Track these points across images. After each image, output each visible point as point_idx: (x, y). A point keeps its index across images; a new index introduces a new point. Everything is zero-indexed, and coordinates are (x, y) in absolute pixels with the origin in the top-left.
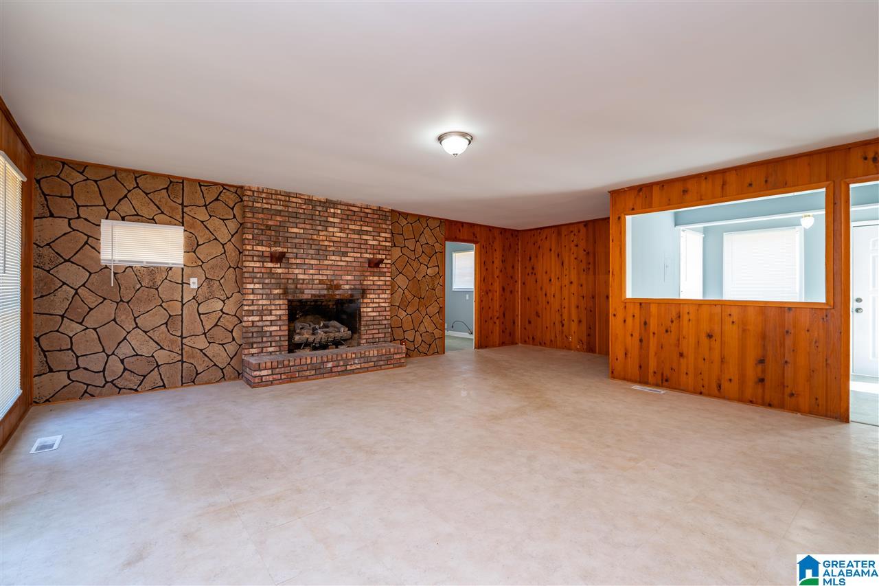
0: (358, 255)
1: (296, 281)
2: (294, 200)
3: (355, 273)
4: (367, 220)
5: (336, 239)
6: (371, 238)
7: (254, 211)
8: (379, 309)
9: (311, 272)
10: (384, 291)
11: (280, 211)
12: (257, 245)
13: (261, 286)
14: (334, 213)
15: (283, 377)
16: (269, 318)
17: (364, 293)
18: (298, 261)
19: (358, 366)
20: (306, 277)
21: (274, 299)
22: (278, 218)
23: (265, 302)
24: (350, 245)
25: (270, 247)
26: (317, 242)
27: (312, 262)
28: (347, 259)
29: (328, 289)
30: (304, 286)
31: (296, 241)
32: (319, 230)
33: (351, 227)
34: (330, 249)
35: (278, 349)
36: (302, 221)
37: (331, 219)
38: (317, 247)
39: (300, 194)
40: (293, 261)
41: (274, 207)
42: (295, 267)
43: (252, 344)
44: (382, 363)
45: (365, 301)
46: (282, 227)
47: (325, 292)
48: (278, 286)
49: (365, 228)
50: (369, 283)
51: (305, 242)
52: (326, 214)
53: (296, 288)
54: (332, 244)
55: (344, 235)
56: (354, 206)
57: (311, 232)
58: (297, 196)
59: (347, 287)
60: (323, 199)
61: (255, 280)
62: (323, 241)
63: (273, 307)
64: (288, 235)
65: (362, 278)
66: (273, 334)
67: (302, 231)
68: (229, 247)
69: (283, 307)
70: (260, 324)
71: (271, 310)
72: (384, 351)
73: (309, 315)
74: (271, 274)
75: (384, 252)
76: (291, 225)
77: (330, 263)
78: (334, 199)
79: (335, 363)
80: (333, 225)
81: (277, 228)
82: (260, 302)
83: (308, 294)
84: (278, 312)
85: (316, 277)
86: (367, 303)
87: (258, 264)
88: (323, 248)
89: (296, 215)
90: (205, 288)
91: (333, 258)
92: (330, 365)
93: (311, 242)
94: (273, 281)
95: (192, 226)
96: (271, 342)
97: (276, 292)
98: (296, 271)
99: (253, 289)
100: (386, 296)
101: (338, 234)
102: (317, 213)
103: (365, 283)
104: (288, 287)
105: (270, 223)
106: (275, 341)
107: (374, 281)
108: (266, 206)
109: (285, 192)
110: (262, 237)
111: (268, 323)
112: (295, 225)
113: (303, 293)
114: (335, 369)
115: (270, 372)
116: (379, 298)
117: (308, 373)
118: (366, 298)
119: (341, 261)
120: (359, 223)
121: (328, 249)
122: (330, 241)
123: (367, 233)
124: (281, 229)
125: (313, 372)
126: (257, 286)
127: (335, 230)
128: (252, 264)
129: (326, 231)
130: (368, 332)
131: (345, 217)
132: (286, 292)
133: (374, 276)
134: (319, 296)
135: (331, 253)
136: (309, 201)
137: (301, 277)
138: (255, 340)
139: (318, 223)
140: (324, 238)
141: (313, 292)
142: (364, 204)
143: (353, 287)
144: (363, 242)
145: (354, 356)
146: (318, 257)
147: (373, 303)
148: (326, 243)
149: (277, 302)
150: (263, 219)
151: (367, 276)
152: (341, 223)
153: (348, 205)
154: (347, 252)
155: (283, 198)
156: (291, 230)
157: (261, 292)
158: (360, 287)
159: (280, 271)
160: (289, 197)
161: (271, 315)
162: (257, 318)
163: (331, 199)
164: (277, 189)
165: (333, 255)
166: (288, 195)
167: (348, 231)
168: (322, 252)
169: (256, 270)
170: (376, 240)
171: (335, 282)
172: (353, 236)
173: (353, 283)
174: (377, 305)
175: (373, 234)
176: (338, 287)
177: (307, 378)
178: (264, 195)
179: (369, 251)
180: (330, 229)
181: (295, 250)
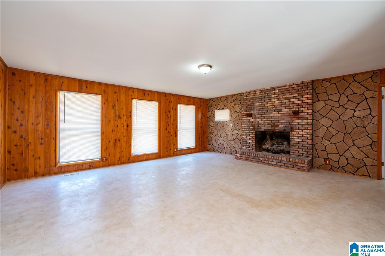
0: (288, 110)
1: (258, 124)
2: (257, 92)
3: (286, 119)
4: (294, 91)
5: (275, 104)
6: (297, 100)
7: (244, 100)
8: (303, 138)
9: (264, 120)
10: (306, 128)
11: (252, 98)
12: (245, 112)
13: (246, 126)
14: (275, 93)
15: (244, 158)
16: (249, 137)
17: (292, 129)
18: (259, 116)
19: (275, 163)
20: (262, 122)
21: (250, 131)
22: (252, 101)
23: (247, 131)
24: (283, 106)
25: (249, 112)
26: (266, 107)
27: (265, 116)
28: (282, 112)
29: (272, 127)
30: (261, 126)
31: (258, 108)
32: (267, 102)
33: (284, 97)
34: (273, 109)
35: (252, 149)
36: (261, 100)
37: (273, 96)
38: (267, 109)
39: (259, 89)
40: (257, 116)
41: (250, 97)
42: (258, 118)
43: (244, 145)
44: (289, 166)
45: (293, 133)
46: (253, 103)
47: (271, 128)
48: (252, 126)
49: (292, 96)
50: (295, 124)
51: (262, 108)
52: (271, 94)
53: (258, 126)
54: (274, 107)
55: (280, 101)
56: (285, 86)
57: (264, 103)
58: (258, 90)
59: (282, 126)
60: (269, 88)
61: (245, 124)
62: (269, 106)
63: (250, 133)
64: (255, 106)
65: (291, 121)
66: (250, 143)
67: (260, 104)
68: (239, 113)
69: (253, 133)
70: (246, 139)
71: (249, 134)
72: (291, 160)
73: (279, 138)
74: (249, 121)
75: (306, 106)
76: (256, 102)
77: (273, 115)
78: (275, 86)
79: (263, 159)
80: (274, 98)
81: (251, 105)
82: (246, 131)
83: (263, 129)
84: (252, 135)
85: (266, 122)
86: (294, 134)
87: (245, 118)
88: (270, 109)
89: (258, 98)
90: (234, 127)
91: (274, 113)
92: (261, 159)
93: (264, 107)
94: (250, 124)
95: (231, 109)
96: (250, 146)
97: (251, 128)
98: (258, 120)
99: (244, 127)
100: (308, 131)
101: (277, 102)
102: (267, 95)
103: (293, 124)
104: (255, 126)
105: (249, 103)
106: (251, 146)
107: (298, 123)
108: (248, 97)
109: (254, 90)
110: (247, 109)
111: (249, 139)
112: (257, 102)
113: (261, 128)
114: (263, 161)
115: (239, 155)
116: (303, 132)
117: (252, 159)
118: (294, 131)
119: (278, 114)
120: (288, 94)
121: (272, 109)
122: (272, 106)
123: (294, 98)
124: (253, 104)
125: (254, 160)
126: (245, 126)
127: (275, 100)
128: (244, 118)
129: (271, 101)
130: (295, 149)
131: (280, 93)
132: (254, 128)
133: (298, 120)
134: (268, 130)
135: (273, 111)
136: (264, 91)
137: (260, 122)
138: (244, 144)
139: (267, 99)
140: (270, 105)
141: (265, 128)
142: (292, 83)
143: (285, 126)
144: (291, 103)
145: (272, 158)
146: (267, 113)
147: (298, 134)
148: (271, 107)
149: (252, 132)
150: (247, 102)
151: (294, 120)
152: (278, 96)
153: (282, 87)
154: (282, 109)
155: (253, 93)
156: (256, 104)
157: (246, 128)
158: (289, 126)
159: (252, 120)
160: (255, 92)
161: (249, 136)
162: (245, 137)
163: (273, 87)
164: (251, 90)
165: (274, 112)
166: (255, 91)
167: (282, 99)
168: (269, 111)
169: (245, 120)
170: (300, 100)
171: (275, 124)
172: (285, 101)
173: (286, 124)
174: (301, 136)
175: (298, 97)
176: (277, 126)
177: (252, 161)
178: (247, 94)
179: (295, 107)
180: (273, 100)
181: (258, 112)
